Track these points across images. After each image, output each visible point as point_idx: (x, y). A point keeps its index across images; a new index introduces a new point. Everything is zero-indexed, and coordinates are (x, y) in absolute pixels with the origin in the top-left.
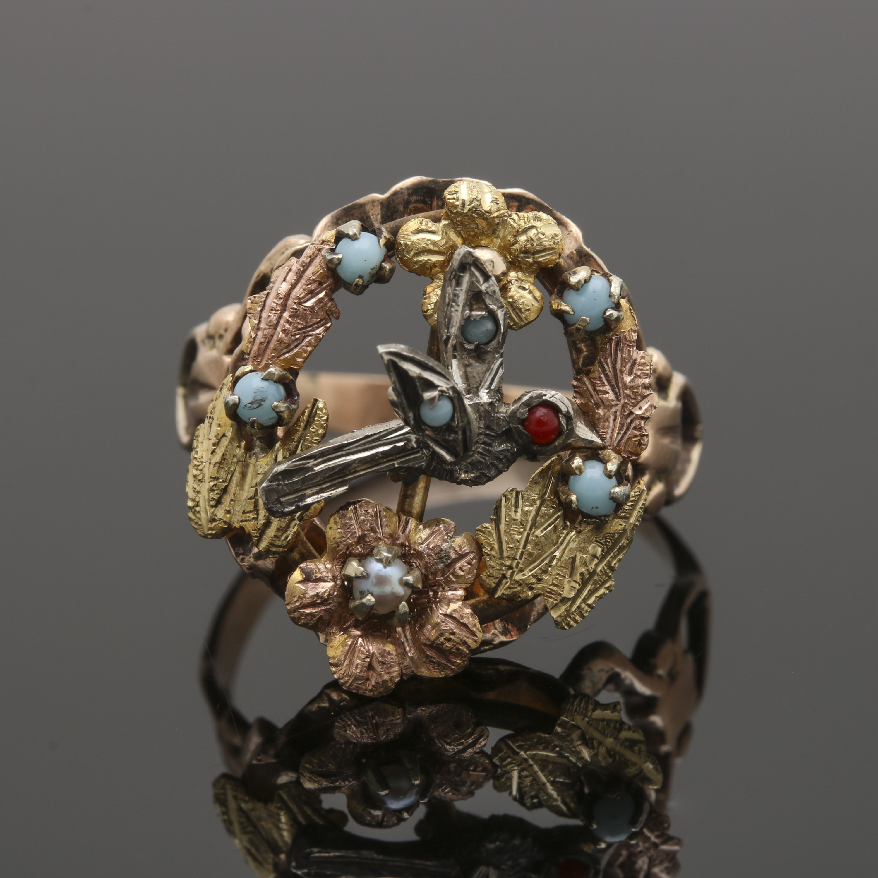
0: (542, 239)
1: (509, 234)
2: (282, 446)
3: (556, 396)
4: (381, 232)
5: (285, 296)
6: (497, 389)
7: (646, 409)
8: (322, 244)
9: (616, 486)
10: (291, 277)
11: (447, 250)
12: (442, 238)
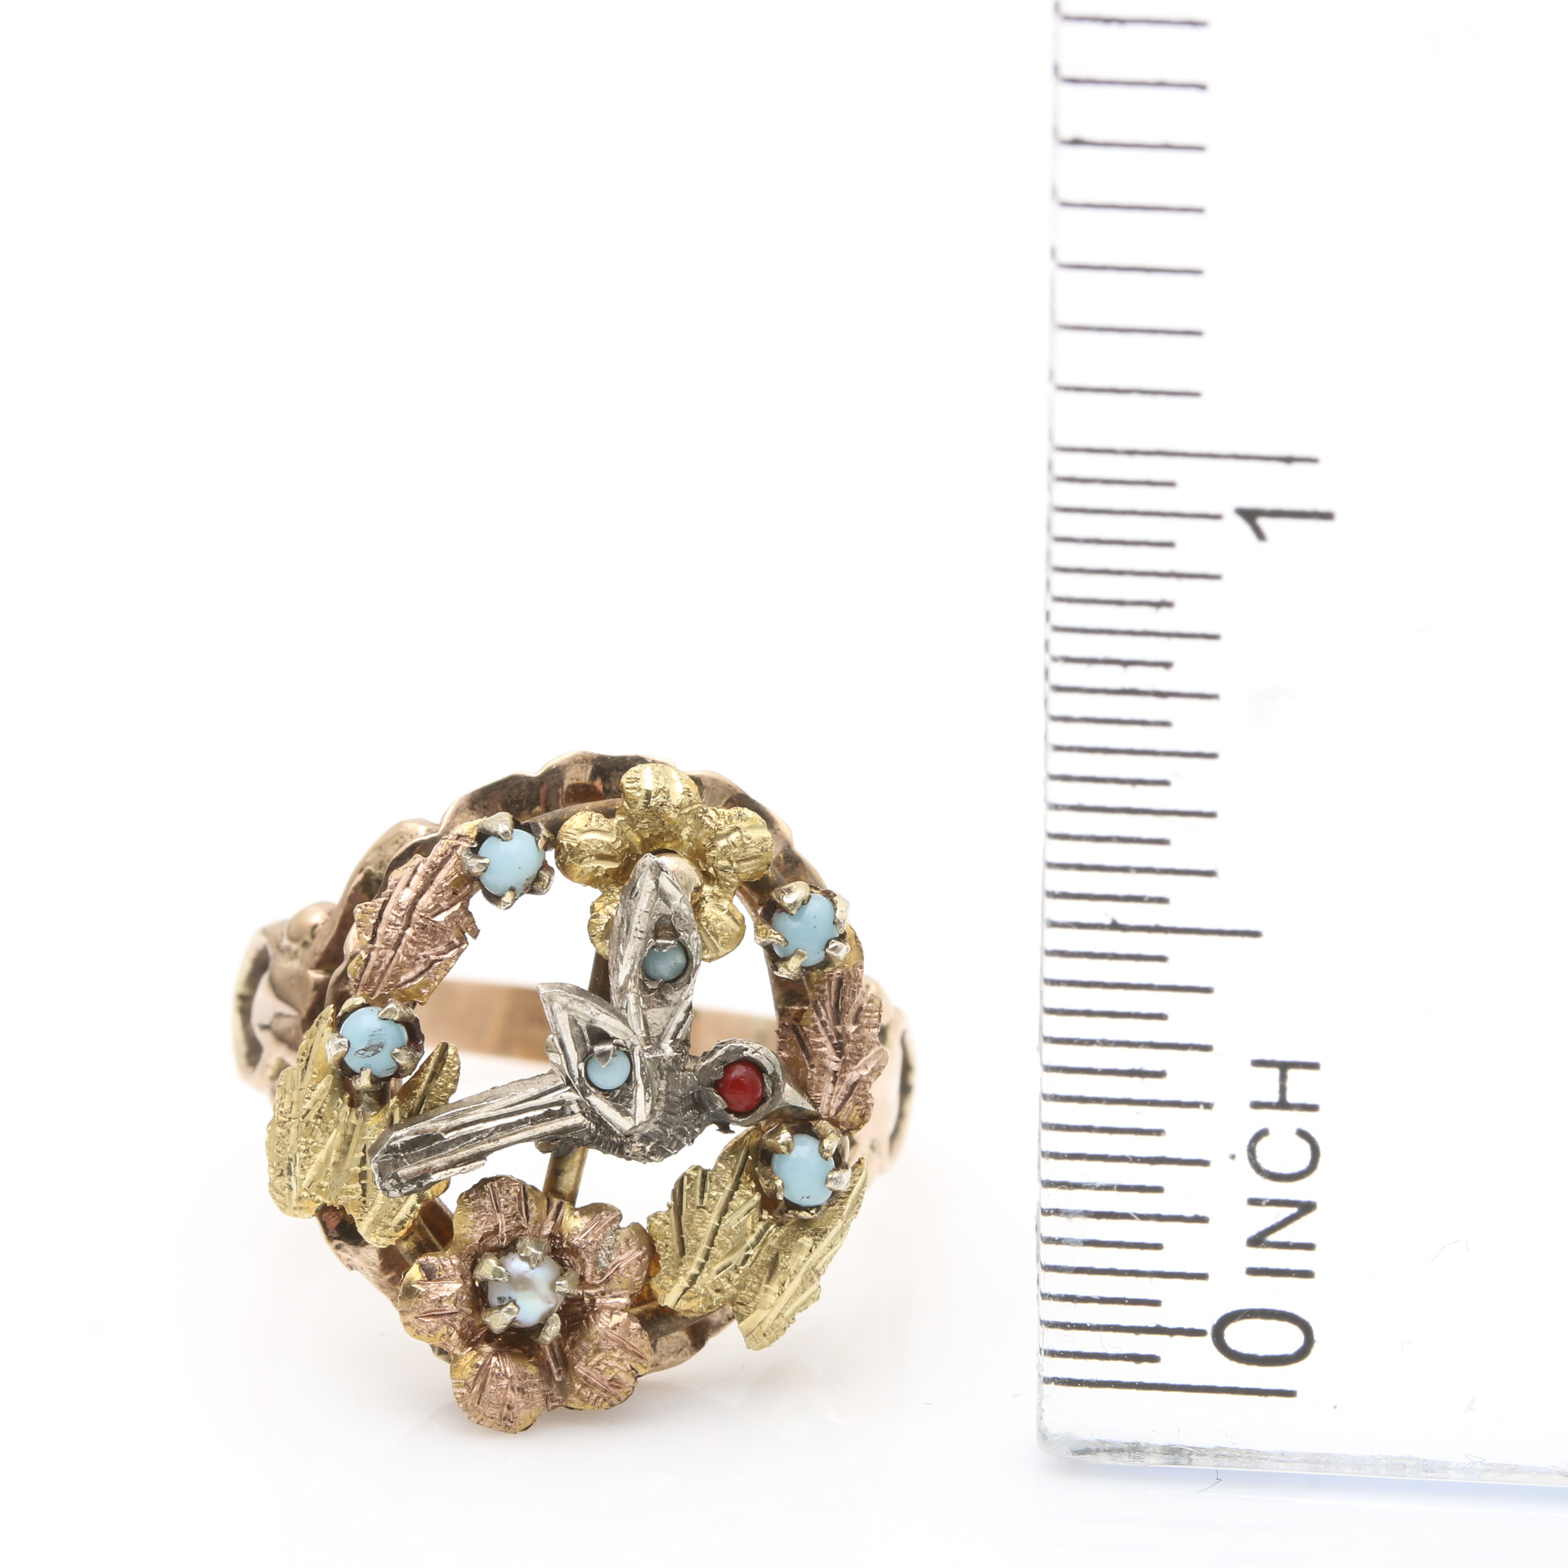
0: (746, 844)
1: (704, 836)
2: (400, 1103)
3: (760, 1051)
4: (538, 830)
5: (407, 906)
6: (684, 1039)
7: (872, 1069)
8: (457, 839)
9: (834, 1170)
10: (417, 882)
11: (623, 854)
12: (617, 840)
